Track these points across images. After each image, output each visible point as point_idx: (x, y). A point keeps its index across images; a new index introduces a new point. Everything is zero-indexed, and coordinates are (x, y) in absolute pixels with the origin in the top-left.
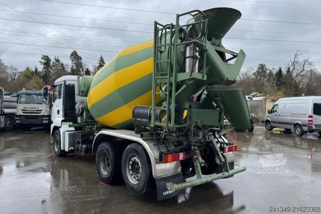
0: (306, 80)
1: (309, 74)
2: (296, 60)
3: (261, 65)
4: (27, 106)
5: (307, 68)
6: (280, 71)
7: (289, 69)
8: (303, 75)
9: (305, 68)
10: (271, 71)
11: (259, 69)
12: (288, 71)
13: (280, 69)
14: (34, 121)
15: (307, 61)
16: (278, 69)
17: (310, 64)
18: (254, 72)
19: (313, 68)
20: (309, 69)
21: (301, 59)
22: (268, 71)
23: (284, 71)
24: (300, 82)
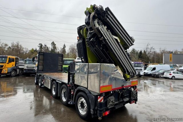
0: (152, 56)
1: (153, 53)
2: (147, 47)
3: (133, 49)
4: (29, 65)
5: (152, 51)
6: (141, 52)
7: (145, 51)
8: (151, 54)
9: (152, 50)
10: (137, 51)
11: (132, 50)
12: (145, 52)
13: (141, 51)
14: (31, 72)
15: (152, 47)
16: (140, 51)
17: (153, 49)
18: (130, 52)
19: (155, 51)
20: (153, 51)
21: (149, 47)
22: (136, 52)
23: (143, 52)
24: (149, 56)
